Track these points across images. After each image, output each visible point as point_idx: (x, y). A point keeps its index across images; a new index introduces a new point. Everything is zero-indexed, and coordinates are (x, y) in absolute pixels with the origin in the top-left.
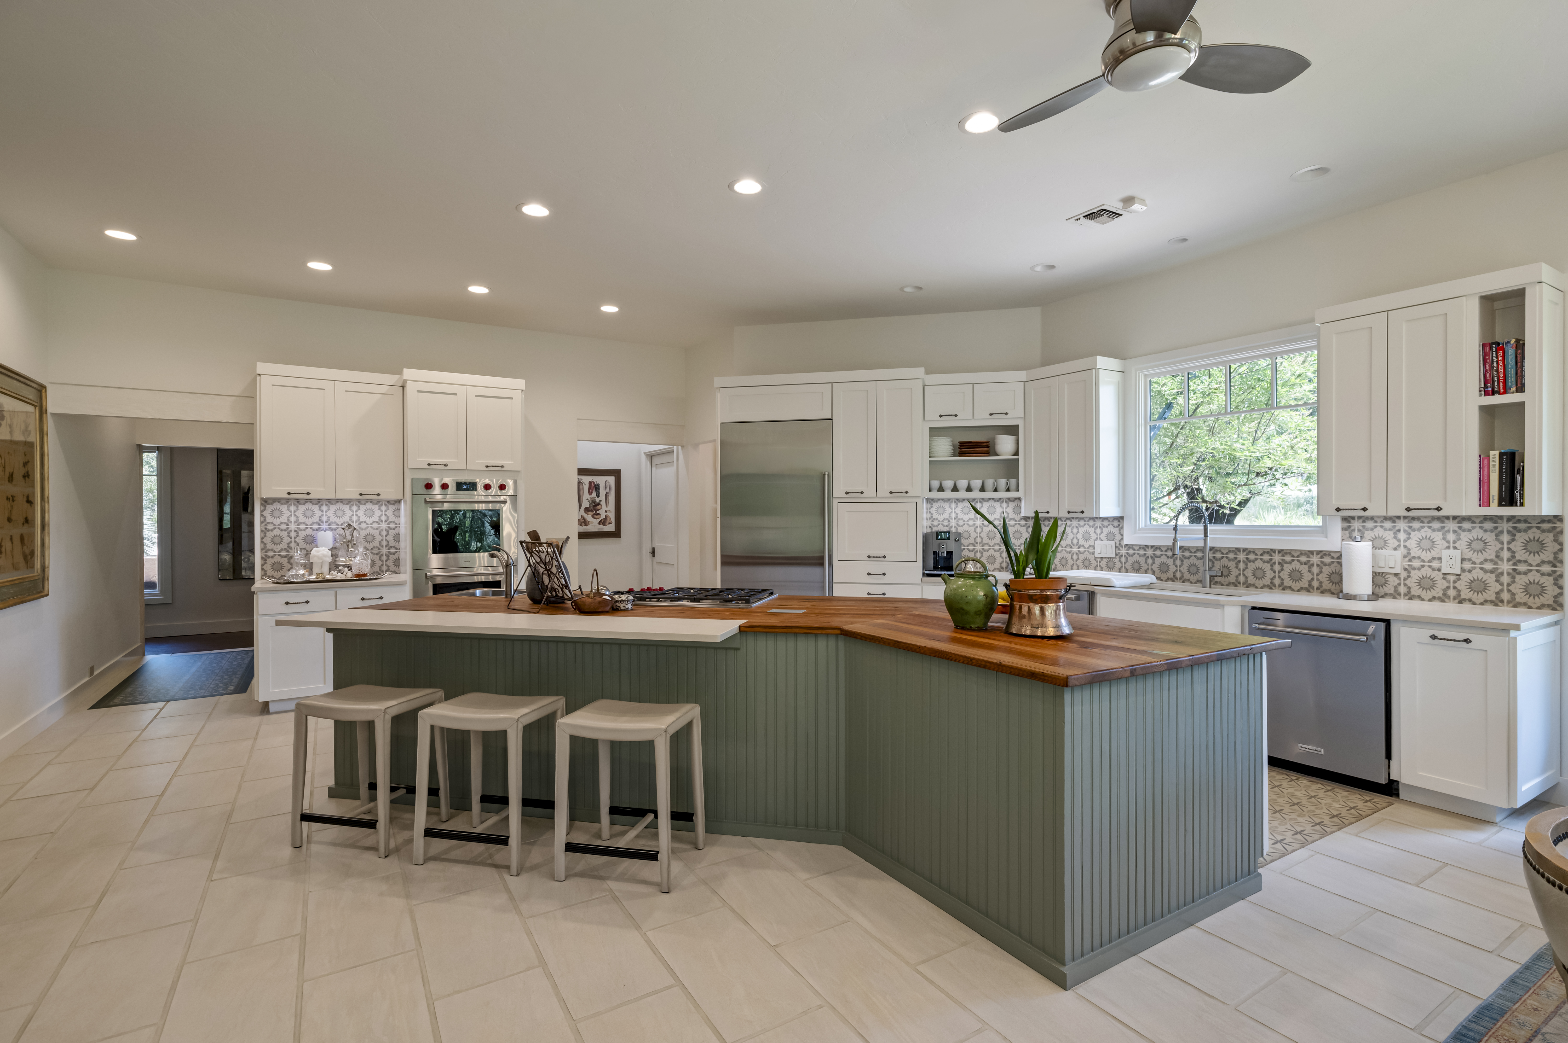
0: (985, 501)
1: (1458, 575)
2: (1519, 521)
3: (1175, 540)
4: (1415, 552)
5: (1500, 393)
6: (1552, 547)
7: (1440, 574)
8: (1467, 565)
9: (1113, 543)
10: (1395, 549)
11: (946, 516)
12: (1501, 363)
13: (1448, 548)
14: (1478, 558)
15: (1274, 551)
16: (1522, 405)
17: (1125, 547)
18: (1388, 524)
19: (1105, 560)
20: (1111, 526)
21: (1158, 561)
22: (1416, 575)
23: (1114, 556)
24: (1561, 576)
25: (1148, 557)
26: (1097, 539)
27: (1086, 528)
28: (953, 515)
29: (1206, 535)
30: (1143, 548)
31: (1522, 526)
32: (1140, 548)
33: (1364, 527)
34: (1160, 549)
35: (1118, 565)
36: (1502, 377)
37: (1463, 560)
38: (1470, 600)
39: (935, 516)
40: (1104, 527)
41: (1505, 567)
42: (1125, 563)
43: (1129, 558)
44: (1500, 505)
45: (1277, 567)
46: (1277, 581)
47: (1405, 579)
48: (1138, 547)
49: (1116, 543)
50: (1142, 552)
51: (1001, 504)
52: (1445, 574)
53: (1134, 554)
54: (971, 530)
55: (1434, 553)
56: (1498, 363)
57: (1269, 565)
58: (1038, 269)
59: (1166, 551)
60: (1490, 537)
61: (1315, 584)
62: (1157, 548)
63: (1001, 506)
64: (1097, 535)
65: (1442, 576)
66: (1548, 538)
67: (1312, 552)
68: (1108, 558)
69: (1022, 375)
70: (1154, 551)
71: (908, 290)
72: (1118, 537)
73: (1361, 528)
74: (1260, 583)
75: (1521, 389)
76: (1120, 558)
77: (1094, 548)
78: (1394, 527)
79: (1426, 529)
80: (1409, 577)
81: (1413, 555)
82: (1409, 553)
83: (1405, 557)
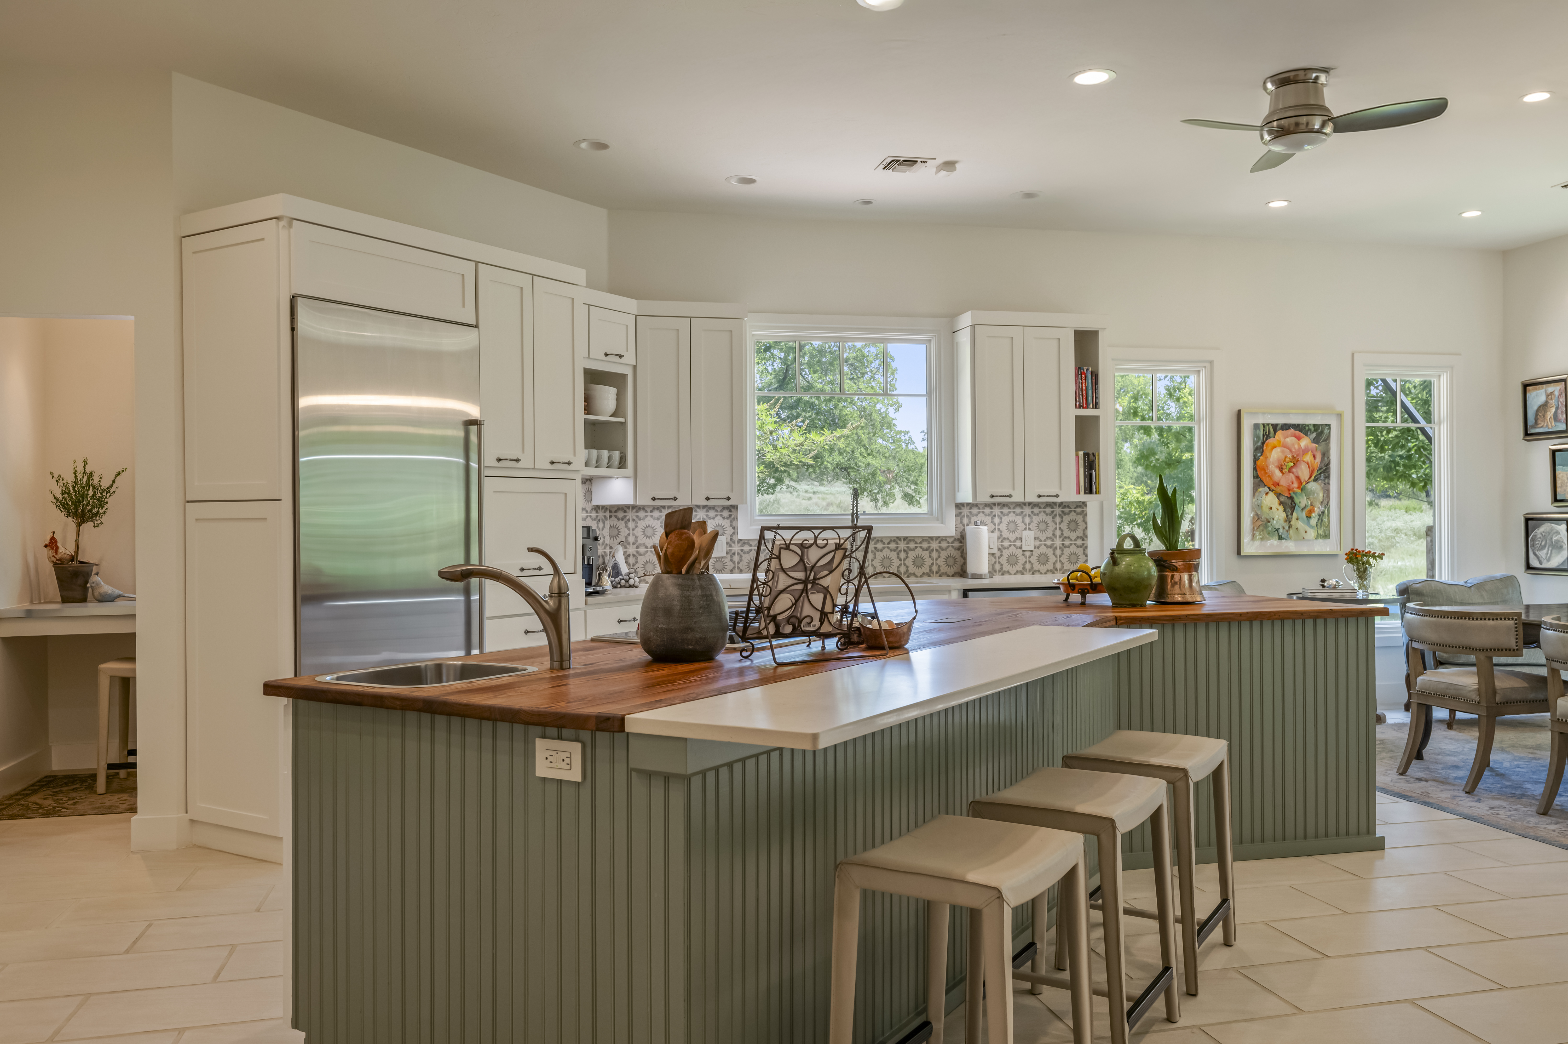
1: (1032, 551)
2: (1065, 507)
4: (1006, 534)
5: (1083, 408)
6: (1082, 525)
7: (1021, 551)
8: (1038, 543)
10: (992, 532)
12: (1084, 383)
13: (1025, 529)
14: (1043, 536)
15: (899, 538)
16: (1097, 418)
17: (738, 542)
18: (987, 510)
20: (719, 517)
22: (1006, 553)
23: (724, 555)
24: (1086, 547)
31: (1066, 510)
33: (971, 513)
35: (730, 565)
36: (1084, 395)
37: (1035, 538)
38: (1039, 571)
40: (710, 518)
41: (1058, 542)
42: (738, 563)
43: (744, 556)
44: (1085, 493)
45: (903, 555)
47: (999, 558)
49: (726, 539)
52: (1024, 551)
55: (1017, 535)
56: (1082, 383)
60: (1049, 519)
61: (935, 568)
65: (1022, 553)
66: (1080, 519)
67: (931, 538)
69: (631, 305)
72: (729, 531)
73: (969, 514)
75: (1096, 406)
76: (731, 557)
78: (992, 512)
79: (1012, 514)
80: (1001, 555)
81: (1004, 536)
82: (1001, 535)
83: (999, 538)
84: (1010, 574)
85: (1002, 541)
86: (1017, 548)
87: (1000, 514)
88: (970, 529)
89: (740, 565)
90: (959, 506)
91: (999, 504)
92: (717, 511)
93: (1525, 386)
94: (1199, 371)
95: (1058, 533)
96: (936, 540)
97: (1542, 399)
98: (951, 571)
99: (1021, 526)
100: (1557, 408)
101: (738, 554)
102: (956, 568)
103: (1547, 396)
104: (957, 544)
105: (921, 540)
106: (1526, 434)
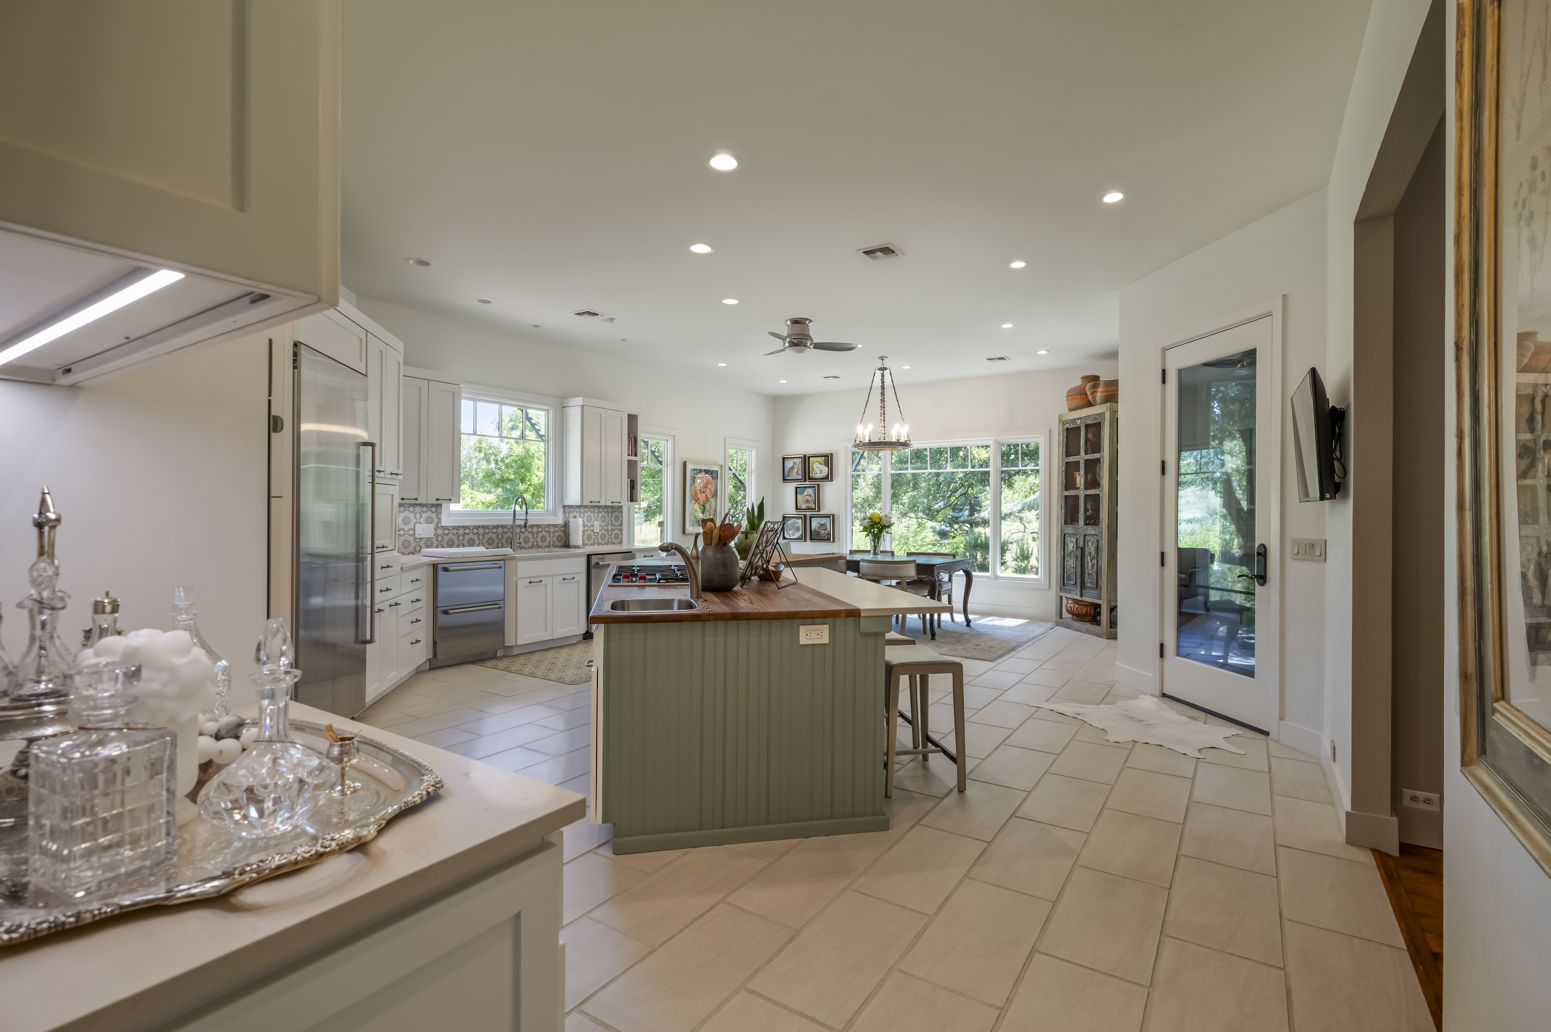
2: (613, 508)
3: (526, 520)
5: (631, 456)
6: (620, 519)
7: (593, 532)
8: (601, 528)
9: (431, 525)
13: (595, 520)
14: (603, 524)
16: (636, 462)
17: (441, 528)
18: (579, 510)
19: (424, 540)
20: (429, 511)
21: (467, 537)
23: (433, 536)
24: (622, 530)
25: (460, 535)
26: (416, 522)
27: (407, 514)
30: (456, 528)
31: (614, 510)
32: (454, 528)
34: (468, 528)
35: (436, 543)
36: (631, 449)
40: (424, 512)
41: (610, 528)
42: (441, 541)
43: (445, 537)
45: (535, 535)
46: (535, 544)
47: (586, 537)
48: (452, 528)
49: (434, 526)
50: (455, 531)
53: (449, 533)
55: (592, 523)
56: (630, 442)
57: (531, 534)
59: (473, 530)
60: (606, 515)
61: (552, 543)
62: (466, 528)
64: (417, 519)
66: (619, 515)
67: (550, 525)
70: (464, 530)
72: (436, 520)
73: (570, 512)
74: (527, 546)
75: (637, 455)
76: (437, 537)
77: (414, 531)
78: (582, 511)
79: (591, 512)
80: (588, 535)
82: (587, 524)
83: (584, 525)
85: (588, 527)
88: (571, 520)
89: (442, 543)
90: (564, 507)
92: (428, 507)
93: (784, 459)
94: (667, 440)
95: (610, 522)
96: (552, 526)
97: (792, 464)
98: (560, 544)
99: (593, 519)
100: (798, 469)
101: (441, 535)
102: (562, 543)
103: (794, 463)
104: (563, 529)
106: (784, 479)
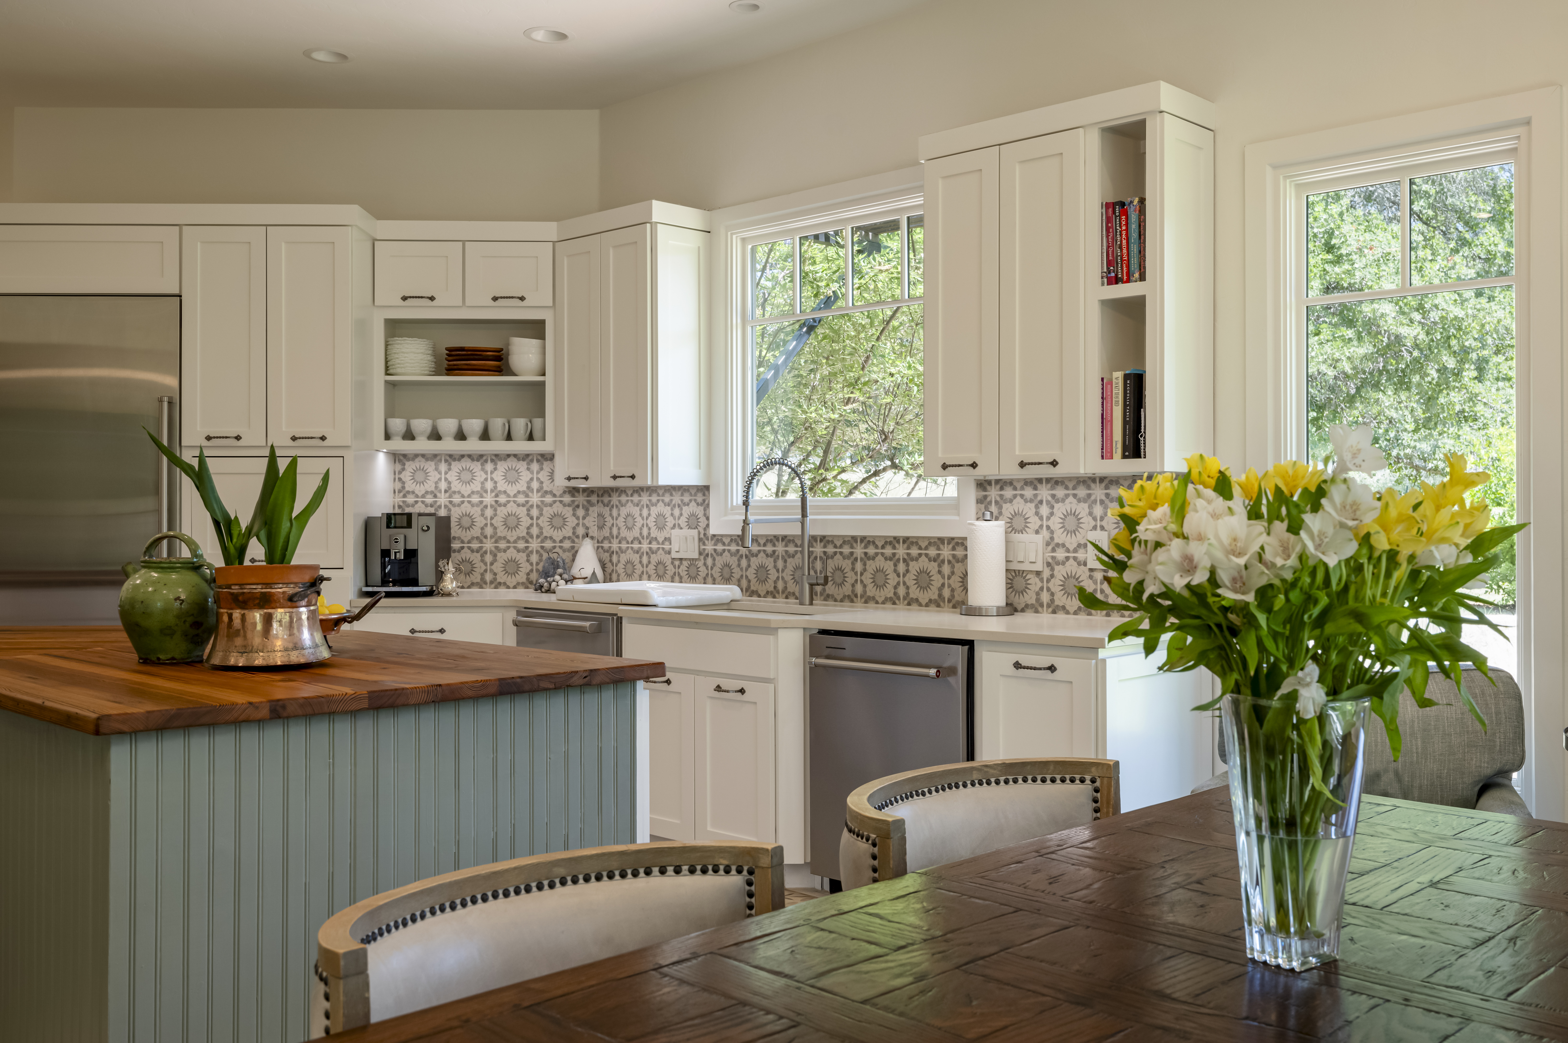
0: (501, 460)
4: (1060, 537)
5: (1124, 282)
7: (1086, 569)
9: (695, 532)
10: (1037, 532)
11: (430, 486)
13: (1095, 528)
15: (897, 539)
16: (1143, 300)
17: (711, 539)
18: (1029, 492)
19: (685, 563)
20: (693, 503)
21: (754, 563)
22: (1059, 573)
23: (696, 556)
25: (742, 556)
26: (674, 526)
27: (660, 508)
28: (443, 485)
29: (804, 515)
30: (735, 541)
32: (731, 541)
33: (1001, 497)
35: (703, 571)
36: (1125, 256)
39: (410, 486)
40: (684, 504)
42: (712, 568)
43: (717, 559)
44: (1124, 457)
45: (901, 567)
46: (901, 591)
48: (729, 540)
49: (699, 534)
51: (528, 464)
52: (1091, 570)
54: (476, 512)
55: (1079, 538)
57: (891, 563)
58: (539, 36)
63: (528, 469)
64: (675, 519)
65: (1088, 574)
67: (941, 540)
68: (690, 559)
69: (550, 230)
71: (320, 56)
72: (702, 522)
74: (881, 595)
75: (1143, 275)
76: (704, 559)
77: (671, 544)
78: (1036, 496)
79: (1071, 499)
80: (1052, 576)
81: (1056, 540)
82: (1052, 538)
83: (1048, 544)
84: (1068, 613)
85: (1053, 550)
86: (1079, 564)
87: (1050, 498)
89: (713, 572)
90: (979, 485)
91: (1048, 480)
92: (691, 494)
96: (949, 543)
99: (1087, 521)
101: (712, 555)
105: (926, 543)
